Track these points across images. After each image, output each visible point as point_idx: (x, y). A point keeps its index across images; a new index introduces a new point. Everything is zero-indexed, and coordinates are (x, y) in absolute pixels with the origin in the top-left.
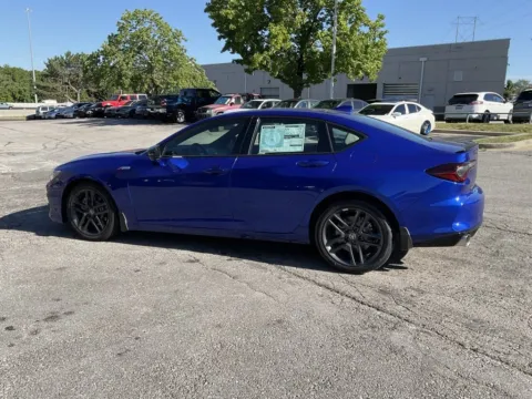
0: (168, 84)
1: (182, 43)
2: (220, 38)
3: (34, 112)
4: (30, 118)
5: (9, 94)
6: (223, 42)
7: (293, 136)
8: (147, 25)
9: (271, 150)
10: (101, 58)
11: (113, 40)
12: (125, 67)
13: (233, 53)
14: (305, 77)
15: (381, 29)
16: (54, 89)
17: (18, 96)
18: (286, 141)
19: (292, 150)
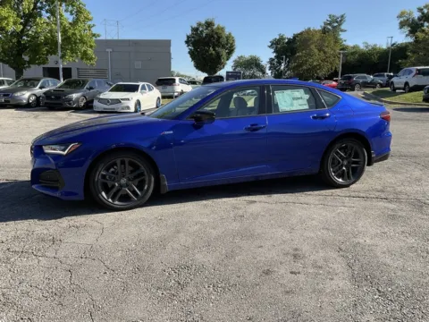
7: (299, 98)
9: (288, 109)
18: (295, 102)
19: (301, 108)
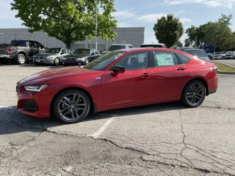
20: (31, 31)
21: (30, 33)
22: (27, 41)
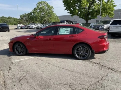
0: (49, 20)
1: (53, 10)
2: (64, 6)
3: (17, 28)
4: (15, 29)
5: (13, 24)
6: (65, 7)
8: (44, 5)
10: (32, 14)
11: (35, 9)
12: (38, 16)
13: (68, 11)
14: (90, 17)
15: (113, 3)
16: (22, 22)
17: (15, 24)
20: (71, 16)
21: (71, 17)
22: (65, 21)
